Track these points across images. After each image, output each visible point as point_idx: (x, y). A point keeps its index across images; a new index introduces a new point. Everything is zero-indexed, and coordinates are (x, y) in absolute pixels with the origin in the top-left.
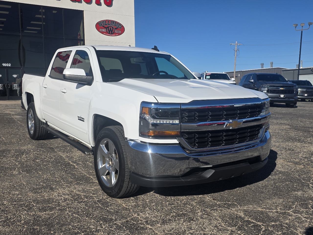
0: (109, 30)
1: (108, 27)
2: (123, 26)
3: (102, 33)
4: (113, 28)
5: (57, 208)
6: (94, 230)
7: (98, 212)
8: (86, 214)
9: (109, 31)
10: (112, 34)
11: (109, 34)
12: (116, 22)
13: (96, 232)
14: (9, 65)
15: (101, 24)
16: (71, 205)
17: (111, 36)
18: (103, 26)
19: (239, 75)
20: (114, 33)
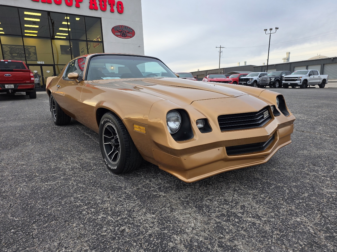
0: (122, 33)
1: (122, 31)
2: (133, 30)
3: (117, 36)
4: (125, 32)
5: (62, 178)
6: (100, 201)
7: (106, 180)
8: (92, 183)
9: (123, 35)
10: (125, 37)
11: (123, 37)
12: (128, 27)
13: (101, 203)
14: (43, 63)
15: (116, 28)
16: (78, 173)
17: (125, 38)
18: (117, 30)
19: (222, 71)
20: (126, 36)
